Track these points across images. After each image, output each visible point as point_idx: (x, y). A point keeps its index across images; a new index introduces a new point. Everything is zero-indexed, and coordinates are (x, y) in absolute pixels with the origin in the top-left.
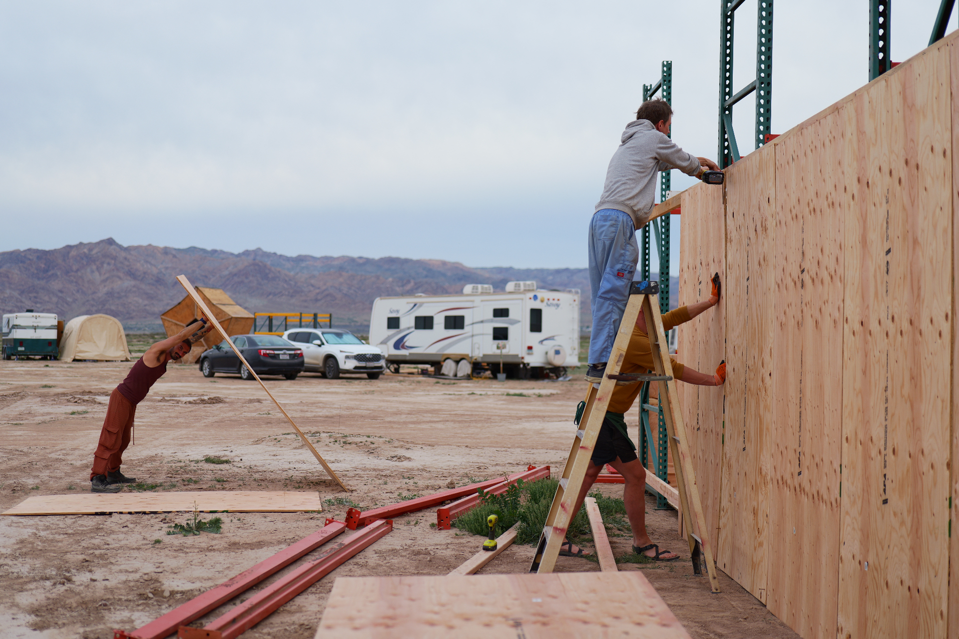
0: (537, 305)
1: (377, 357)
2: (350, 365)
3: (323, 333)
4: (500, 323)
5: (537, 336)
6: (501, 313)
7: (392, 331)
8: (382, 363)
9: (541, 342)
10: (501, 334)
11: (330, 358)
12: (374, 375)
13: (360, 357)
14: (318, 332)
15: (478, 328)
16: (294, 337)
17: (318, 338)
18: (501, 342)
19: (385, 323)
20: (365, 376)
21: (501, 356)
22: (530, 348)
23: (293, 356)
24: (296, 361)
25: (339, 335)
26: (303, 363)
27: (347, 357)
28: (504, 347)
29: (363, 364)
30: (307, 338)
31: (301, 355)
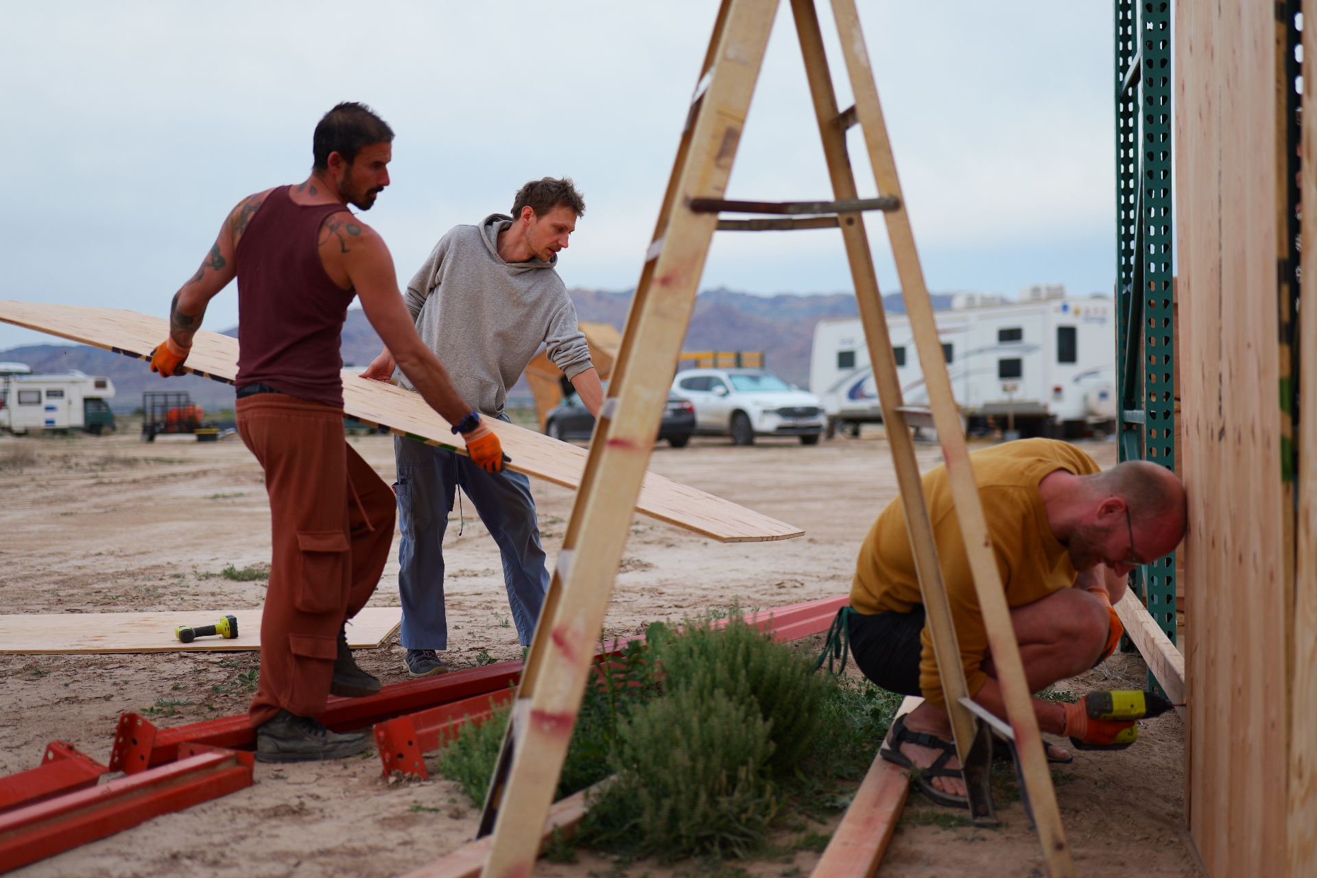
0: (1067, 320)
1: (812, 412)
2: (770, 423)
3: (730, 377)
4: (1010, 351)
5: (1068, 370)
6: (1010, 335)
7: (845, 373)
8: (822, 420)
9: (1077, 380)
10: (1010, 369)
11: (739, 415)
12: (809, 439)
13: (785, 412)
14: (721, 374)
15: (975, 362)
16: (689, 384)
17: (720, 382)
18: (1010, 382)
19: (833, 360)
20: (796, 440)
21: (1010, 404)
22: (1058, 390)
23: (677, 412)
24: (684, 418)
25: (755, 379)
26: (693, 423)
27: (765, 412)
28: (1015, 388)
29: (789, 422)
30: (705, 385)
31: (690, 411)
